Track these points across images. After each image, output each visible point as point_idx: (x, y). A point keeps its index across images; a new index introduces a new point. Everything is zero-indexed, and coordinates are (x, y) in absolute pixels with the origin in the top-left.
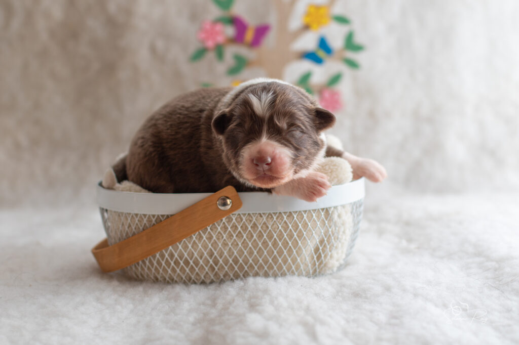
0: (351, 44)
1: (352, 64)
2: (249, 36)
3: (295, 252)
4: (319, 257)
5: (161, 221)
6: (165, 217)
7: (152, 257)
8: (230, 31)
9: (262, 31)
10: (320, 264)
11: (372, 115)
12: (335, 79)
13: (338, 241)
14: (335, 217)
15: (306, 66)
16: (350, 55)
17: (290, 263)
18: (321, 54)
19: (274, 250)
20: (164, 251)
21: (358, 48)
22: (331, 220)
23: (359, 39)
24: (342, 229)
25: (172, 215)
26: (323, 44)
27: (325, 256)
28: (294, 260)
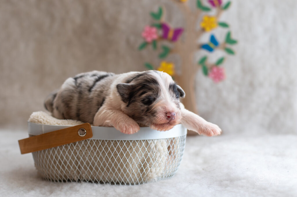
0: (229, 40)
1: (230, 52)
2: (171, 34)
3: (125, 166)
4: (142, 170)
8: (161, 32)
9: (178, 32)
10: (143, 175)
11: (251, 85)
12: (221, 61)
13: (156, 162)
14: (153, 146)
15: (204, 53)
16: (229, 46)
17: (122, 172)
18: (212, 45)
19: (112, 163)
21: (234, 42)
22: (149, 148)
23: (234, 37)
24: (158, 154)
26: (213, 39)
27: (146, 171)
28: (125, 171)
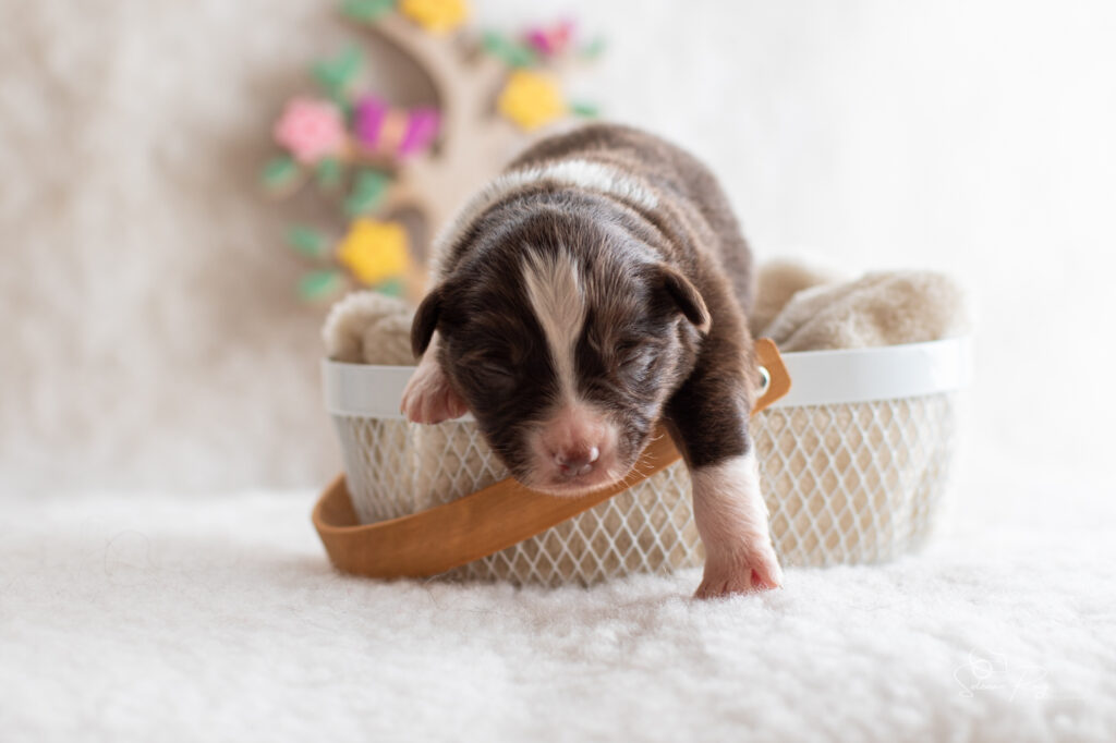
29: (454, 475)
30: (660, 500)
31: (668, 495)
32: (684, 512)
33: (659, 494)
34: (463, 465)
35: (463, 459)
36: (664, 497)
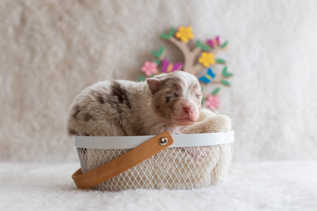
4: (215, 174)
5: (124, 153)
6: (127, 150)
7: (117, 176)
10: (215, 179)
14: (224, 150)
20: (125, 172)
22: (222, 152)
24: (227, 158)
25: (131, 149)
27: (218, 174)
29: (95, 162)
30: (141, 169)
31: (143, 168)
32: (148, 172)
33: (141, 168)
34: (96, 159)
35: (96, 158)
36: (142, 168)
